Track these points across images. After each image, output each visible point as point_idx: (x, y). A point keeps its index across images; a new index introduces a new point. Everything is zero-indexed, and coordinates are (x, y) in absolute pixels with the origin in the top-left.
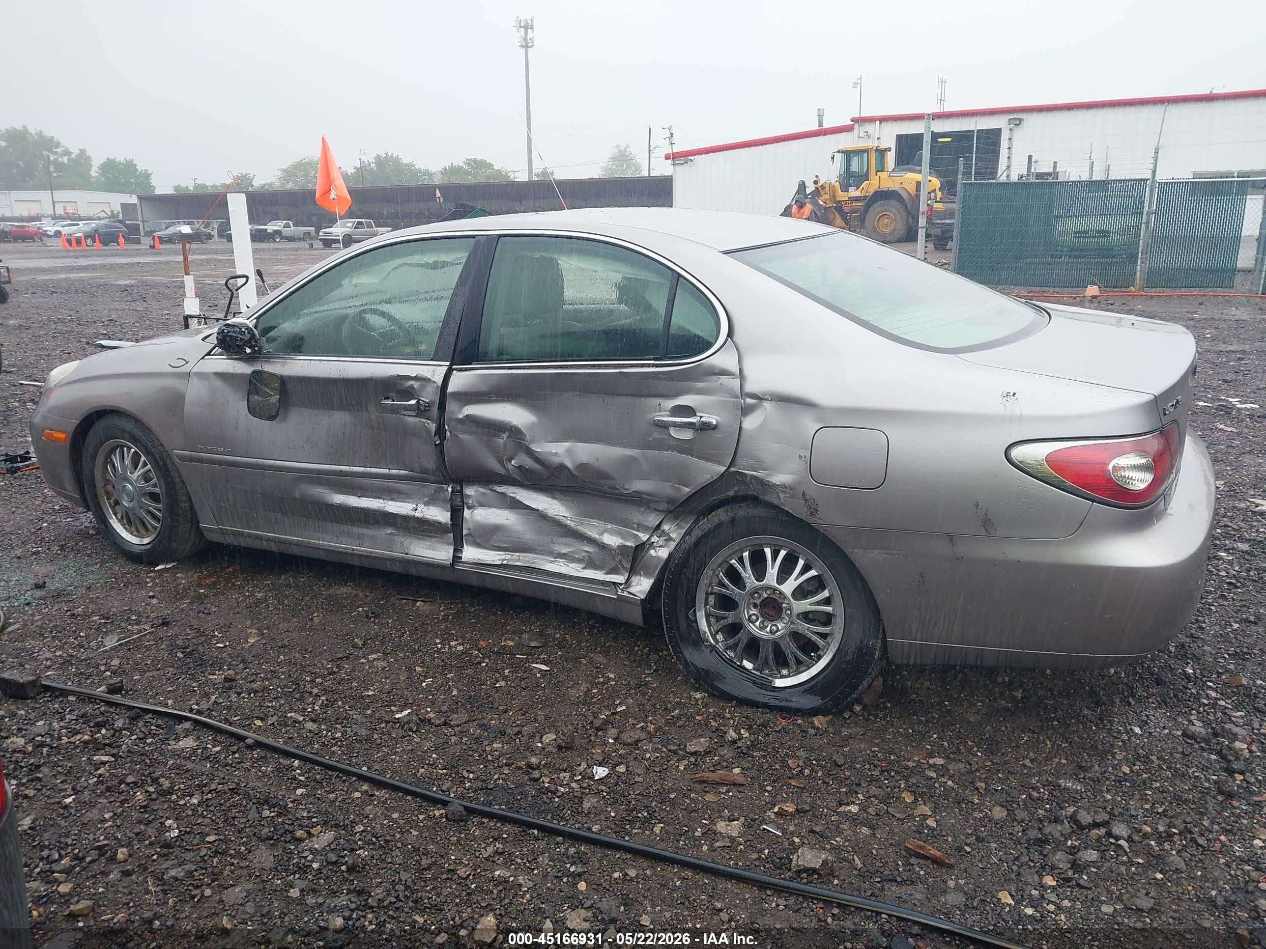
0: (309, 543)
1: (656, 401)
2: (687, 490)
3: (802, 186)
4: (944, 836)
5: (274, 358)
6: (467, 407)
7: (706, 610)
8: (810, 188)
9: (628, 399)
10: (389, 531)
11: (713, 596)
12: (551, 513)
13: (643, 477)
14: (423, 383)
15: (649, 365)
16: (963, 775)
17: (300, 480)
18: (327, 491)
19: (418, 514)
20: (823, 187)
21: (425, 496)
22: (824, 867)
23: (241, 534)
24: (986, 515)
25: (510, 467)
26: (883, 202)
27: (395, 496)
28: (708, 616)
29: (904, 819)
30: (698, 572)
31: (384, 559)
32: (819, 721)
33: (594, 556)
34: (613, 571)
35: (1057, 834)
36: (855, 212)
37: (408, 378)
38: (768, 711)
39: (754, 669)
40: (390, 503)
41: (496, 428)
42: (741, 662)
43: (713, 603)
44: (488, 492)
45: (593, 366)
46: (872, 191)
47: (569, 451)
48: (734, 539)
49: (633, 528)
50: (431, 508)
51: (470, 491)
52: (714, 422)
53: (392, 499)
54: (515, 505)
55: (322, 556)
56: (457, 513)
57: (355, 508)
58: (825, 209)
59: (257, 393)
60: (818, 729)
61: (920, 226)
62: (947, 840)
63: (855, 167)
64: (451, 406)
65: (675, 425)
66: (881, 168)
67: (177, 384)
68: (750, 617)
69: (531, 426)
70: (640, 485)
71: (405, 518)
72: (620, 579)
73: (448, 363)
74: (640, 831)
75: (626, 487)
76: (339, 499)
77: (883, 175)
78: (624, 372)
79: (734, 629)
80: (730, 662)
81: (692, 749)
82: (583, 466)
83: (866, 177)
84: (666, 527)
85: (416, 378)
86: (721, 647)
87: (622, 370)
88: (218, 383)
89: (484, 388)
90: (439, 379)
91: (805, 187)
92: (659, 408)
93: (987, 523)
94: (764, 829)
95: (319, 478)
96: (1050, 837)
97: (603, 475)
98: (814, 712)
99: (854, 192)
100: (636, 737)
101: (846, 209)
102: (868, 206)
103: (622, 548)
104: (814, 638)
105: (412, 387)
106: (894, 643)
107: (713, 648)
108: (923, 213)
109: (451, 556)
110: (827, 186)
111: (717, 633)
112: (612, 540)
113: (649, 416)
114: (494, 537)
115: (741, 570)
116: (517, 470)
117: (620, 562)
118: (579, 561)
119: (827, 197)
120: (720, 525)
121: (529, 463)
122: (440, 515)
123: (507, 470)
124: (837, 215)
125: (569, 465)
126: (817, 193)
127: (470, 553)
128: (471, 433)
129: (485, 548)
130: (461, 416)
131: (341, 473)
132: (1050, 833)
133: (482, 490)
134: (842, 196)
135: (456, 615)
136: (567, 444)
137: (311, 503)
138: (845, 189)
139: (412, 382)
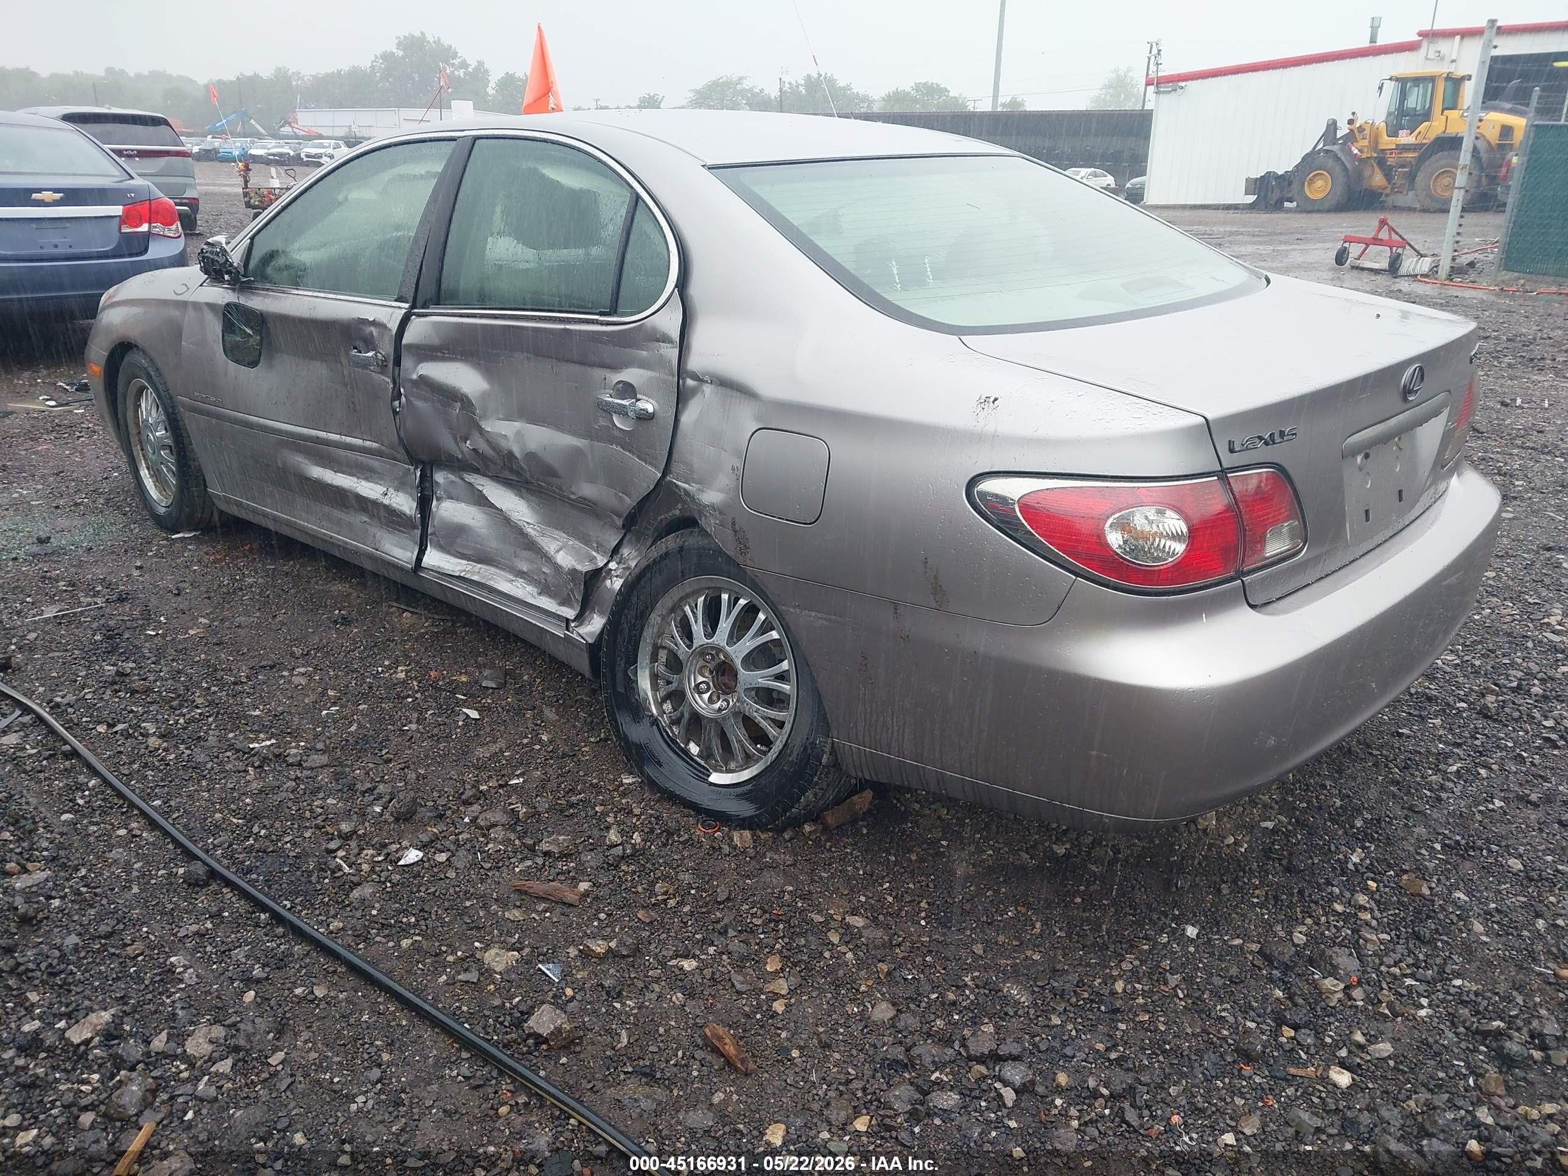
1: (598, 373)
2: (629, 500)
3: (1333, 126)
4: (779, 1029)
5: (256, 289)
6: (421, 365)
7: (652, 669)
8: (1343, 130)
9: (573, 368)
10: (362, 518)
11: (666, 651)
12: (515, 516)
13: (590, 478)
14: (381, 329)
15: (593, 322)
16: (876, 947)
17: (282, 444)
18: (306, 461)
19: (386, 501)
20: (1361, 129)
21: (396, 479)
22: (556, 1036)
23: (239, 505)
24: (935, 577)
25: (465, 449)
26: (1446, 153)
27: (368, 474)
28: (654, 677)
29: (744, 993)
30: (642, 617)
31: (357, 552)
32: (741, 838)
33: (550, 579)
34: (565, 602)
35: (927, 1060)
36: (1403, 166)
37: (365, 322)
38: (692, 813)
39: (698, 756)
40: (363, 483)
41: (448, 395)
42: (687, 744)
43: (664, 660)
44: (458, 480)
46: (1432, 136)
47: (519, 434)
48: (684, 577)
49: (592, 548)
50: (400, 494)
51: (440, 477)
52: (651, 409)
53: (367, 479)
54: (481, 501)
56: (424, 504)
57: (329, 485)
58: (1361, 160)
59: (233, 332)
60: (735, 848)
61: (1456, 185)
62: (779, 1035)
63: (1412, 102)
64: (407, 362)
65: (616, 409)
66: (1452, 104)
67: (175, 313)
68: (697, 686)
69: (485, 396)
70: (587, 490)
71: (375, 503)
72: (570, 613)
73: (407, 305)
74: (384, 940)
75: (573, 490)
76: (317, 472)
77: (1453, 114)
78: (568, 330)
79: (677, 697)
80: (671, 742)
81: (545, 846)
82: (531, 456)
83: (1427, 116)
84: (625, 551)
85: (374, 323)
86: (665, 720)
87: (568, 327)
89: (436, 341)
90: (394, 326)
91: (1336, 129)
92: (604, 383)
93: (937, 590)
94: (540, 969)
95: (298, 443)
96: (918, 1062)
97: (550, 472)
98: (744, 823)
99: (1405, 138)
100: (492, 820)
101: (1391, 161)
102: (1421, 160)
103: (573, 572)
104: (764, 724)
105: (371, 334)
106: (846, 748)
107: (655, 722)
108: (1464, 167)
109: (414, 558)
110: (1367, 128)
111: (664, 700)
112: (566, 560)
113: (595, 394)
114: (458, 541)
115: (692, 620)
116: (473, 453)
117: (572, 591)
118: (537, 584)
119: (1366, 143)
120: (666, 556)
121: (483, 447)
122: (405, 503)
123: (462, 453)
124: (1377, 170)
125: (517, 452)
126: (1351, 137)
127: (433, 558)
128: (425, 400)
129: (449, 553)
130: (415, 377)
131: (317, 440)
132: (919, 1056)
133: (452, 477)
134: (1387, 142)
135: (435, 636)
136: (517, 425)
137: (295, 475)
138: (1393, 133)
139: (372, 329)
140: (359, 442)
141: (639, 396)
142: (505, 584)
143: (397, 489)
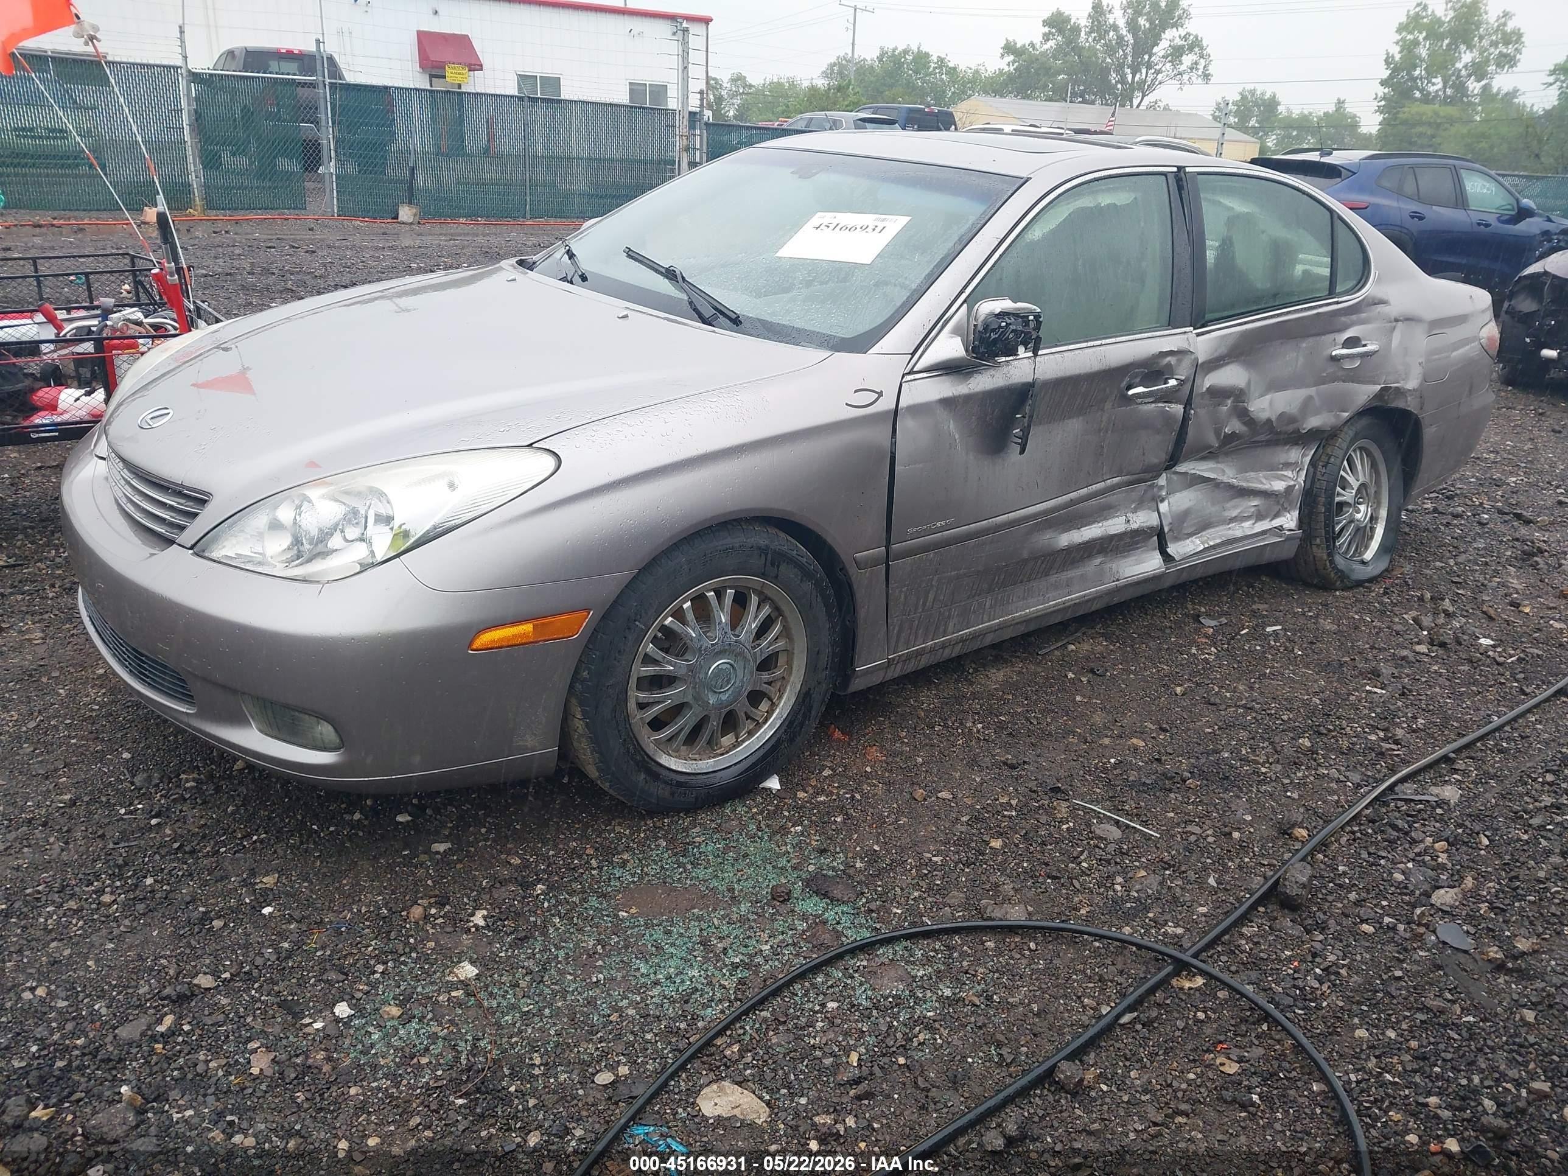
0: (1013, 619)
1: (1331, 337)
2: (1346, 414)
6: (1209, 377)
9: (1315, 338)
10: (1098, 561)
12: (1224, 478)
13: (1317, 413)
14: (1180, 356)
15: (1334, 303)
17: (1034, 529)
18: (1057, 535)
19: (1135, 526)
21: (1133, 502)
25: (1222, 436)
27: (1108, 513)
33: (1265, 507)
37: (1164, 354)
40: (1110, 522)
41: (1225, 394)
45: (1302, 310)
47: (1271, 403)
50: (1139, 513)
51: (1162, 480)
52: (1374, 349)
53: (1106, 518)
54: (1195, 482)
55: (1022, 629)
57: (1081, 544)
64: (1199, 380)
65: (1348, 356)
69: (1249, 383)
70: (1314, 421)
71: (1122, 535)
72: (1283, 520)
73: (1191, 329)
75: (1305, 426)
76: (1066, 540)
78: (1319, 313)
85: (1171, 353)
87: (1319, 311)
88: (942, 414)
89: (1223, 351)
92: (1334, 343)
95: (1050, 519)
97: (1290, 421)
103: (1285, 490)
105: (1169, 365)
109: (1161, 561)
112: (1279, 486)
113: (1326, 353)
114: (1185, 524)
116: (1228, 437)
117: (1280, 504)
118: (1249, 518)
121: (1239, 427)
122: (1150, 518)
123: (1218, 440)
125: (1272, 417)
127: (1178, 550)
129: (1180, 540)
130: (1204, 389)
136: (1269, 397)
139: (1169, 359)
140: (1101, 485)
141: (1364, 343)
142: (1238, 530)
143: (1135, 511)
